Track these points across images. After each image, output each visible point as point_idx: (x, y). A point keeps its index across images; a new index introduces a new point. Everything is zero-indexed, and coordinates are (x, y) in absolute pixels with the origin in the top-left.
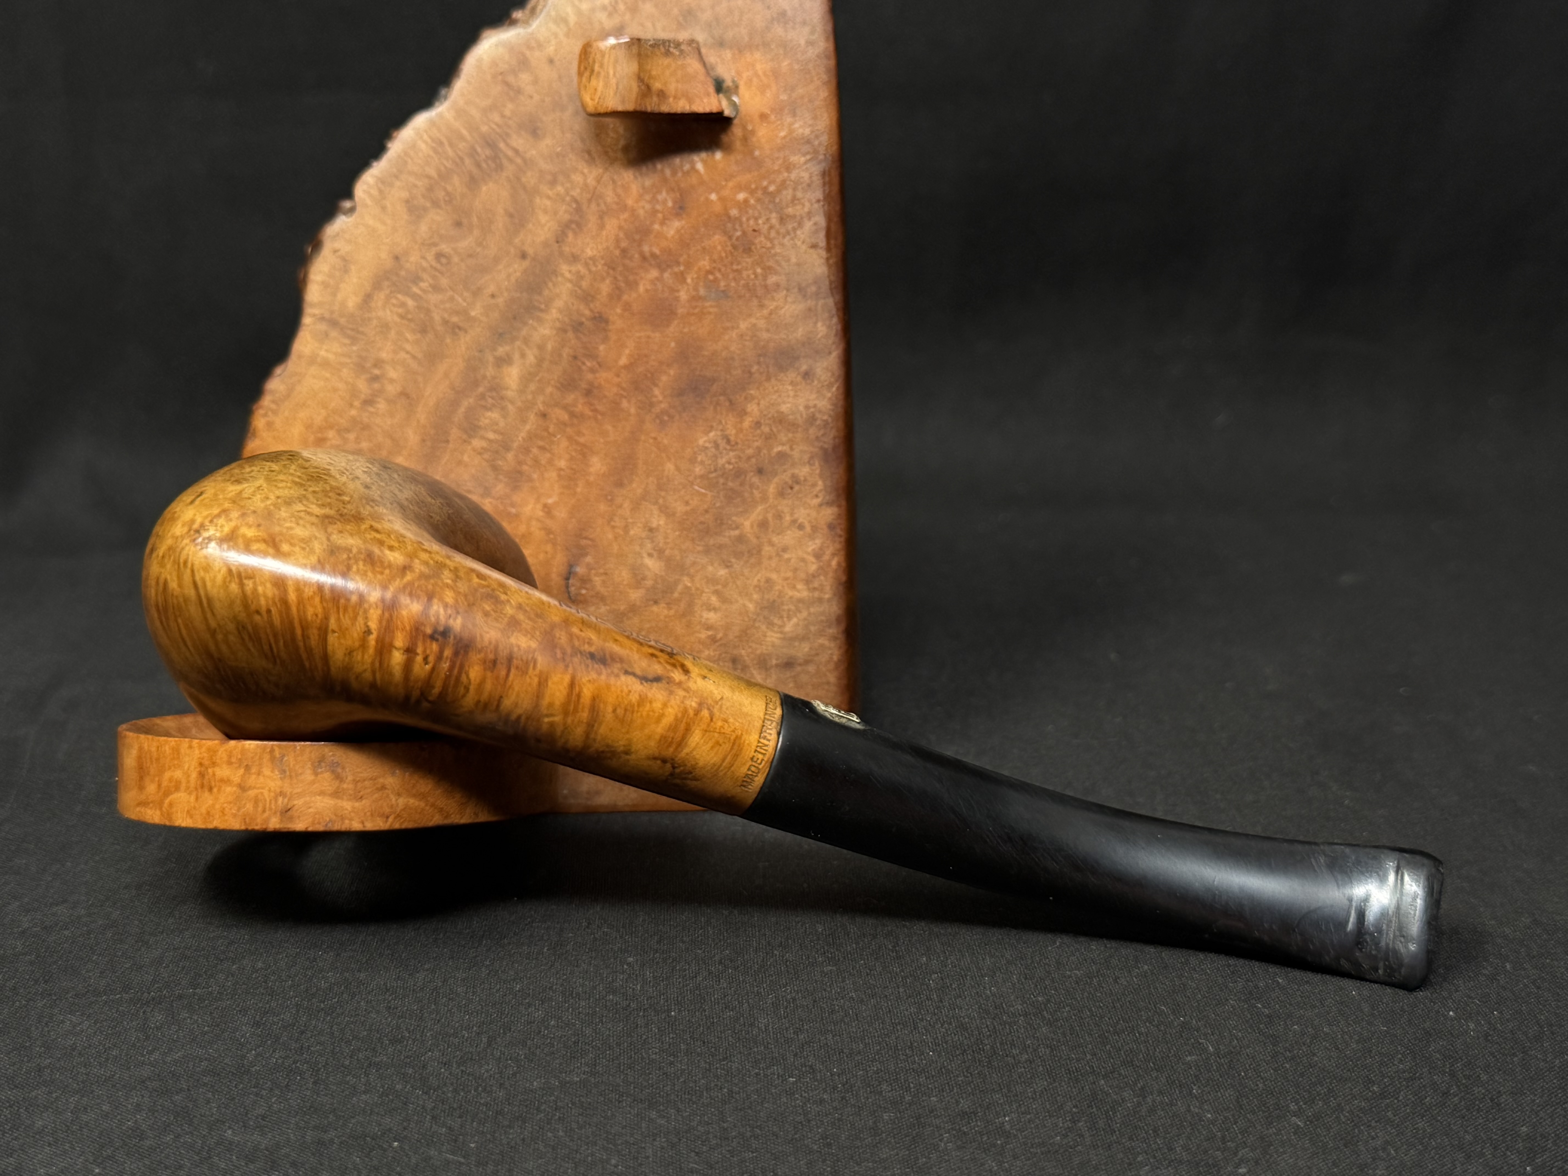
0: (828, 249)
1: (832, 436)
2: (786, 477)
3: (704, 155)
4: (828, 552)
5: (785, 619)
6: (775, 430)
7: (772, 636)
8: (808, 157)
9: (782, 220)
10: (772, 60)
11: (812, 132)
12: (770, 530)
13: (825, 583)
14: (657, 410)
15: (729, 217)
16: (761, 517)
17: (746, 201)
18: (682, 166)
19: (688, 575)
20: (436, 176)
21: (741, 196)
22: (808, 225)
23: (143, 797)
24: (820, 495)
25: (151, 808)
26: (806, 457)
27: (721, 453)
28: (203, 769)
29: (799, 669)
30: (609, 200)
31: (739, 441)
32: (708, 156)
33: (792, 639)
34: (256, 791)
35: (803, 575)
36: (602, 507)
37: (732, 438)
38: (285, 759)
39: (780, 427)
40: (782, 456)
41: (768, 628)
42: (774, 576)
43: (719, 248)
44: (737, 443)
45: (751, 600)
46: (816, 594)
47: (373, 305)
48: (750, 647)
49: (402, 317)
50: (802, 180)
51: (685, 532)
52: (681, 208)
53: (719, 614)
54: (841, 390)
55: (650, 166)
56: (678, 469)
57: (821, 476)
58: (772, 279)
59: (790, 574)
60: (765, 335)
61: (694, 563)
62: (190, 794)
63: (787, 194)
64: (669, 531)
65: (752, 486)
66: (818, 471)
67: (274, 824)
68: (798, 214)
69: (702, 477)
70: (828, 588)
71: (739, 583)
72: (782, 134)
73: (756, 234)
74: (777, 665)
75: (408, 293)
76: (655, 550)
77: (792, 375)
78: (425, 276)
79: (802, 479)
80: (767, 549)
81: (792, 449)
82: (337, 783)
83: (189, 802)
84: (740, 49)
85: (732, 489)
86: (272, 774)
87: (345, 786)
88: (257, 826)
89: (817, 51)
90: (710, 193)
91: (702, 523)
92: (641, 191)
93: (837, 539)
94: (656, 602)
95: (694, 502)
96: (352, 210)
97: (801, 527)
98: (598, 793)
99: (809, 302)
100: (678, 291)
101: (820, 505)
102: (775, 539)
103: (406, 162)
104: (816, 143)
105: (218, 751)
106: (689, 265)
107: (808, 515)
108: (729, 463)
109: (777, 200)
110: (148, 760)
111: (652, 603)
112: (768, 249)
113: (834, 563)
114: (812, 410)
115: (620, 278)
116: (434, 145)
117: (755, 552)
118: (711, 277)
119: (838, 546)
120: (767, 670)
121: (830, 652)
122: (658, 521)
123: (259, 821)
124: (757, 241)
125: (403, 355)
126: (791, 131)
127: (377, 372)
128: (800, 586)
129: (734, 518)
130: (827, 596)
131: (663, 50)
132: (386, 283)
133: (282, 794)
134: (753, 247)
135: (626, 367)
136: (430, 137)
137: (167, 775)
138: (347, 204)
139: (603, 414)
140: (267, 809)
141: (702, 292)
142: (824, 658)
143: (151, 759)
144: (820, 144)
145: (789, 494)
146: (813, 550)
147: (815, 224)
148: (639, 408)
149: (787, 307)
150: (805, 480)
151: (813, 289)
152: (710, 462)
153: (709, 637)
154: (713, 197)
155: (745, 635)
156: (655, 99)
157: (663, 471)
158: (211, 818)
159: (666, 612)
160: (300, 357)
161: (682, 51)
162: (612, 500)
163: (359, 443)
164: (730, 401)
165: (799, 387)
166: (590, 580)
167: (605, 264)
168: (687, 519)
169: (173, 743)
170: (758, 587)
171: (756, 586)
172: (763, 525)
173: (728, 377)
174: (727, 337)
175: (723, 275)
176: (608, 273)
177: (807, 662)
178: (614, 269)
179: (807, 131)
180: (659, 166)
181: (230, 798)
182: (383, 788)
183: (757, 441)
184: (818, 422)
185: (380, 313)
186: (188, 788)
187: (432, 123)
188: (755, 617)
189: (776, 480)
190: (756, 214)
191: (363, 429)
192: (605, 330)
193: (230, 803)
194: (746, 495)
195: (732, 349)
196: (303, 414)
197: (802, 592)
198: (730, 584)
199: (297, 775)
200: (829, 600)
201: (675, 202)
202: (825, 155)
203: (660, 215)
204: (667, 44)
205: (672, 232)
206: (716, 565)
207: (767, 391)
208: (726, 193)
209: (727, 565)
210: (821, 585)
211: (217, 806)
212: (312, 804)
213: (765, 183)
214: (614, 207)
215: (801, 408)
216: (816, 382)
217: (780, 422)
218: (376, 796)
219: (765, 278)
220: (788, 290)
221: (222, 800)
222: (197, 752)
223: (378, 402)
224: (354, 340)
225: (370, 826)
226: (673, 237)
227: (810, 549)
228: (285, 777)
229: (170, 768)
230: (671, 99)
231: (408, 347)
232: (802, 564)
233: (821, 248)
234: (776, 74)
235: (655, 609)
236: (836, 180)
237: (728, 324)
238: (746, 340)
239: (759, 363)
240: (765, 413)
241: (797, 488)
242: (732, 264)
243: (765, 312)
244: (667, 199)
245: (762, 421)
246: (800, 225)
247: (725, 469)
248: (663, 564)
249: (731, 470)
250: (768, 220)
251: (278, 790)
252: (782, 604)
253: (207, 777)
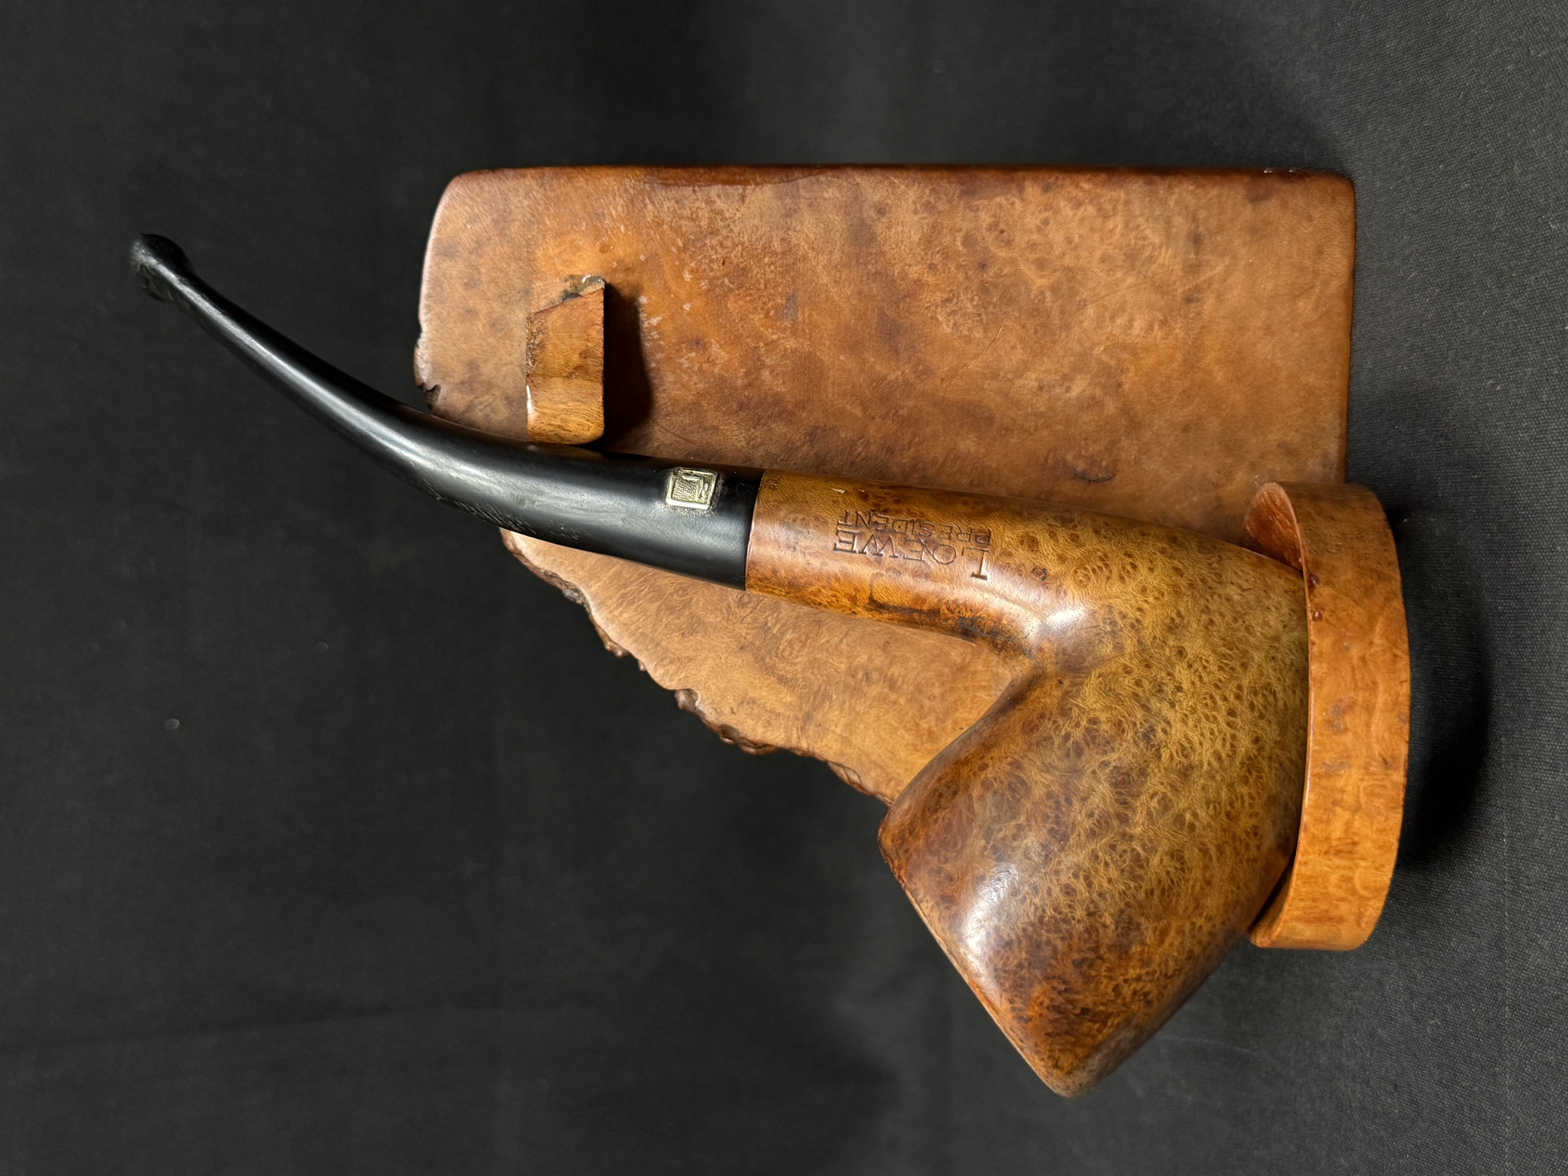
0: (746, 183)
1: (948, 186)
2: (990, 237)
3: (643, 316)
4: (1074, 193)
5: (1146, 243)
6: (938, 249)
7: (1164, 258)
8: (647, 201)
9: (713, 233)
10: (544, 237)
11: (621, 196)
12: (1047, 257)
13: (1109, 197)
14: (911, 377)
15: (708, 291)
16: (1033, 267)
17: (692, 272)
18: (653, 340)
19: (1092, 349)
20: (658, 604)
21: (687, 277)
22: (720, 204)
23: (1352, 918)
24: (1011, 201)
25: (1366, 910)
26: (970, 215)
27: (961, 309)
28: (1332, 851)
29: (1201, 229)
30: (687, 421)
31: (948, 289)
32: (643, 311)
33: (1168, 235)
34: (1361, 795)
35: (1099, 221)
36: (1014, 440)
37: (946, 296)
38: (1328, 762)
39: (936, 242)
40: (968, 241)
41: (1155, 263)
42: (1098, 254)
43: (741, 303)
44: (951, 291)
45: (1123, 281)
46: (1120, 207)
47: (789, 676)
48: (1174, 283)
49: (804, 645)
50: (671, 209)
51: (1045, 351)
52: (697, 343)
53: (1137, 316)
54: (897, 173)
55: (652, 375)
56: (976, 356)
57: (990, 199)
58: (777, 246)
59: (1096, 237)
60: (836, 255)
61: (1079, 342)
62: (1357, 866)
63: (687, 226)
64: (1043, 368)
65: (998, 276)
66: (986, 203)
67: (1399, 777)
68: (707, 215)
69: (986, 331)
70: (1114, 194)
71: (1103, 293)
72: (622, 228)
73: (727, 261)
74: (1197, 253)
75: (778, 639)
76: (1063, 384)
77: (880, 229)
78: (761, 620)
79: (992, 219)
80: (1068, 261)
81: (960, 230)
82: (1357, 708)
83: (1366, 869)
84: (531, 272)
85: (1001, 298)
86: (1344, 778)
87: (1360, 700)
88: (1400, 795)
89: (536, 188)
90: (682, 309)
91: (1036, 332)
92: (678, 386)
93: (1060, 182)
94: (1120, 385)
95: (1013, 339)
96: (689, 692)
97: (1046, 222)
98: (1325, 456)
99: (801, 206)
100: (786, 350)
101: (1022, 200)
102: (1057, 251)
103: (642, 634)
104: (632, 192)
105: (1314, 834)
106: (759, 337)
107: (1033, 214)
108: (972, 300)
109: (692, 237)
110: (1312, 911)
111: (1120, 390)
112: (743, 250)
113: (1086, 186)
114: (918, 206)
115: (770, 412)
116: (624, 604)
117: (1071, 275)
118: (772, 313)
119: (1068, 181)
120: (1200, 265)
121: (1185, 194)
122: (1031, 380)
123: (1393, 793)
124: (735, 261)
125: (843, 647)
126: (621, 219)
127: (860, 675)
128: (1110, 225)
129: (1032, 297)
130: (1123, 196)
131: (538, 351)
132: (768, 660)
133: (1366, 768)
134: (741, 266)
135: (865, 409)
136: (616, 608)
137: (1332, 890)
138: (682, 698)
139: (914, 436)
140: (1383, 783)
141: (787, 323)
142: (1191, 200)
143: (1311, 908)
144: (634, 189)
145: (1009, 234)
146: (1071, 209)
147: (719, 196)
148: (908, 397)
149: (806, 231)
150: (994, 216)
151: (788, 200)
152: (970, 321)
153: (1161, 328)
154: (687, 307)
155: (1160, 288)
156: (589, 361)
157: (977, 371)
158: (1388, 844)
159: (1130, 375)
160: (842, 754)
161: (539, 331)
162: (1007, 429)
163: (935, 697)
164: (905, 296)
165: (893, 220)
166: (1092, 456)
167: (754, 428)
168: (1031, 348)
169: (1299, 882)
170: (1110, 271)
171: (1108, 275)
172: (1041, 264)
173: (879, 298)
174: (837, 298)
175: (770, 300)
176: (764, 425)
177: (1195, 219)
178: (759, 419)
179: (620, 201)
180: (653, 365)
181: (1368, 823)
182: (1363, 659)
183: (949, 269)
184: (932, 200)
185: (799, 668)
186: (1350, 868)
187: (601, 605)
188: (1141, 276)
189: (992, 249)
190: (707, 261)
191: (920, 692)
192: (825, 430)
193: (1372, 823)
194: (1007, 282)
195: (849, 292)
196: (903, 754)
197: (1117, 223)
198: (1105, 303)
199: (1347, 750)
200: (1128, 193)
201: (691, 350)
202: (645, 183)
203: (705, 366)
204: (531, 346)
205: (723, 354)
206: (1082, 318)
207: (896, 256)
208: (683, 294)
209: (1082, 305)
210: (1111, 200)
211: (1375, 837)
212: (1380, 736)
213: (674, 250)
214: (695, 415)
215: (916, 218)
216: (889, 201)
217: (930, 242)
218: (1372, 667)
219: (774, 253)
220: (789, 229)
221: (1369, 832)
222: (1311, 857)
223: (892, 675)
224: (826, 696)
225: (1406, 675)
226: (728, 353)
227: (1071, 213)
228: (1348, 763)
229: (1326, 887)
230: (589, 344)
231: (836, 640)
232: (1086, 223)
233: (744, 191)
234: (559, 234)
235: (1126, 386)
236: (672, 172)
237: (823, 296)
238: (840, 277)
239: (866, 264)
240: (919, 259)
241: (1002, 226)
242: (758, 289)
243: (811, 255)
244: (688, 359)
245: (928, 262)
246: (720, 213)
247: (978, 305)
248: (1079, 377)
249: (980, 299)
250: (712, 249)
251: (1363, 771)
252: (1129, 245)
253: (1341, 848)
